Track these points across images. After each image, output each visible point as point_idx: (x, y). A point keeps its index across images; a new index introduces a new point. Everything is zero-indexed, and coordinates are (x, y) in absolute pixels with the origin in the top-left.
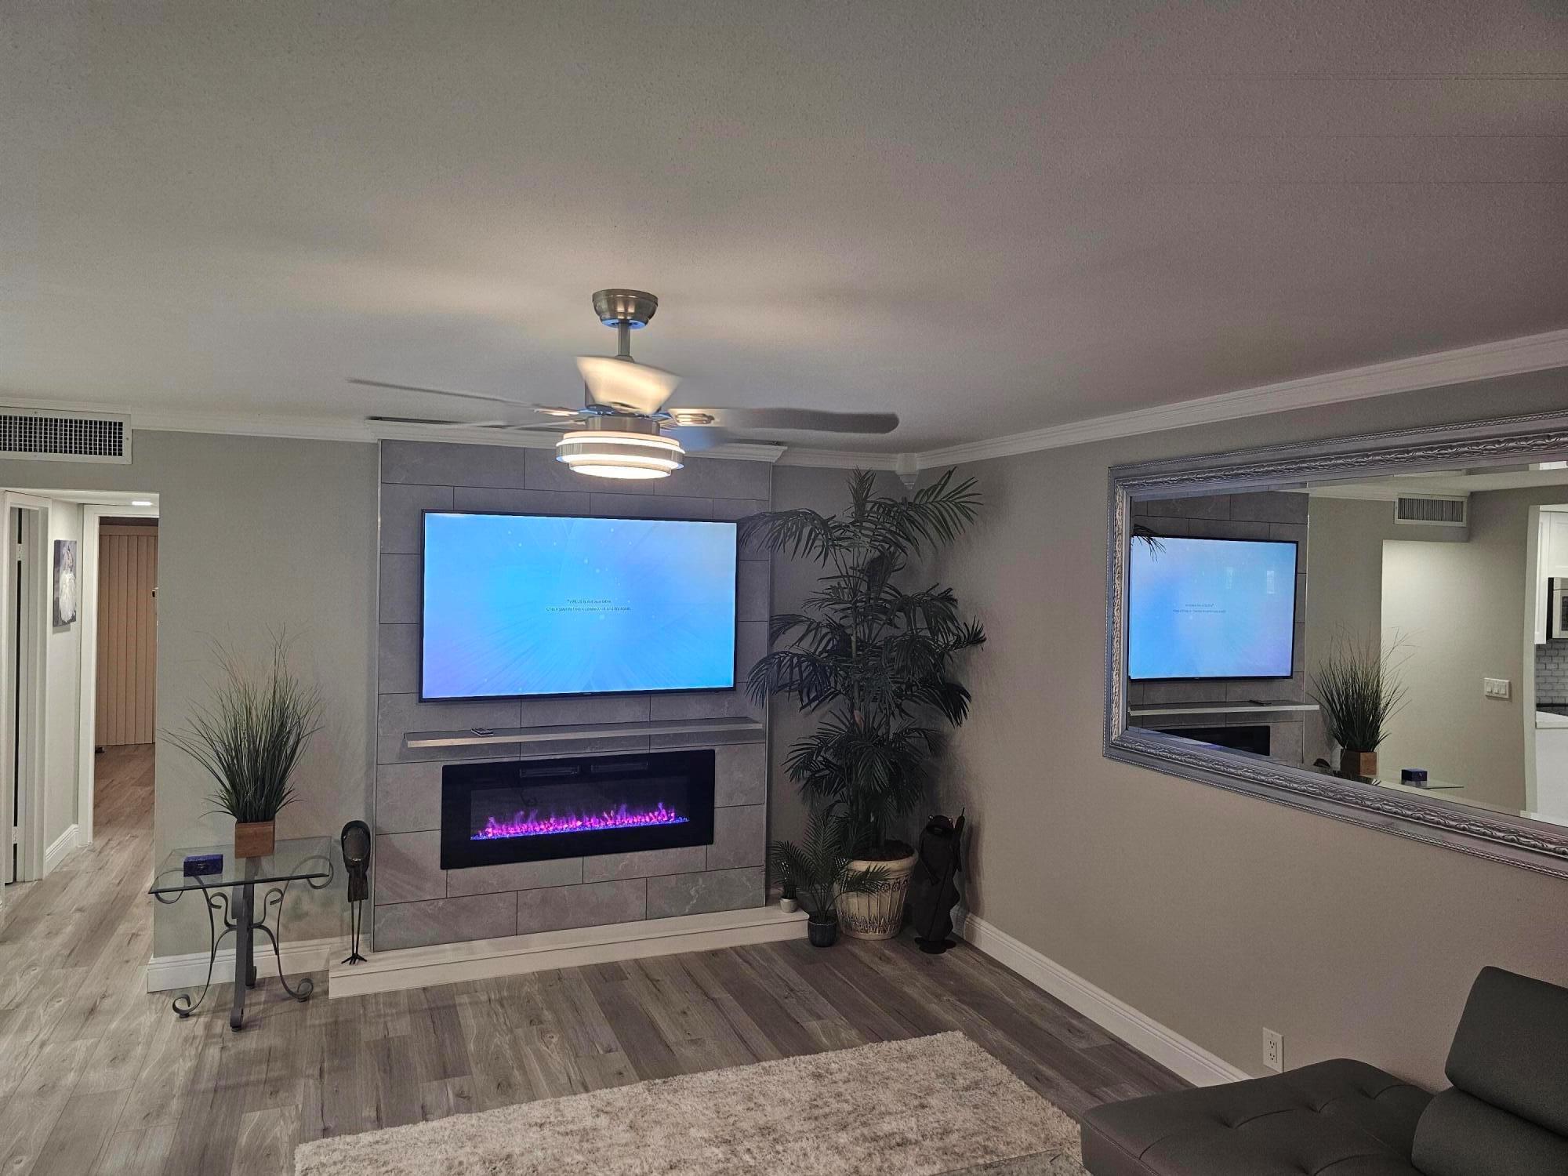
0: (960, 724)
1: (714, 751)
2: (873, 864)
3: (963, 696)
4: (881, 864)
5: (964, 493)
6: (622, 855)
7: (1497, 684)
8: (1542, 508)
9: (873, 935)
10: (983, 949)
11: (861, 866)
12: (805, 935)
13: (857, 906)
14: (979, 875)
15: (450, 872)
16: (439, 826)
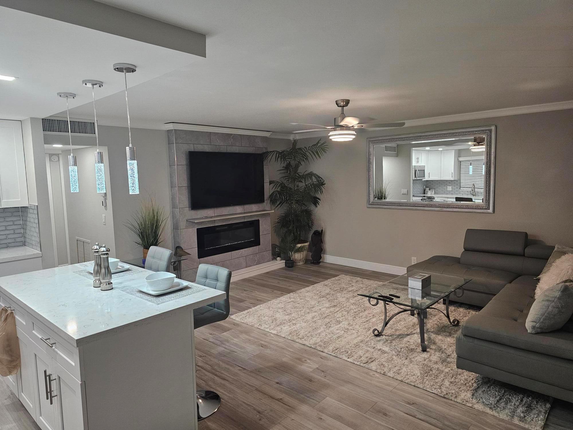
0: (316, 206)
1: (259, 220)
2: (302, 244)
3: (318, 200)
4: (304, 244)
5: (323, 145)
6: (240, 250)
7: (405, 191)
8: (413, 149)
9: (301, 263)
10: (327, 262)
11: (299, 245)
12: (284, 266)
13: (297, 256)
14: (325, 244)
15: (200, 259)
16: (197, 246)
